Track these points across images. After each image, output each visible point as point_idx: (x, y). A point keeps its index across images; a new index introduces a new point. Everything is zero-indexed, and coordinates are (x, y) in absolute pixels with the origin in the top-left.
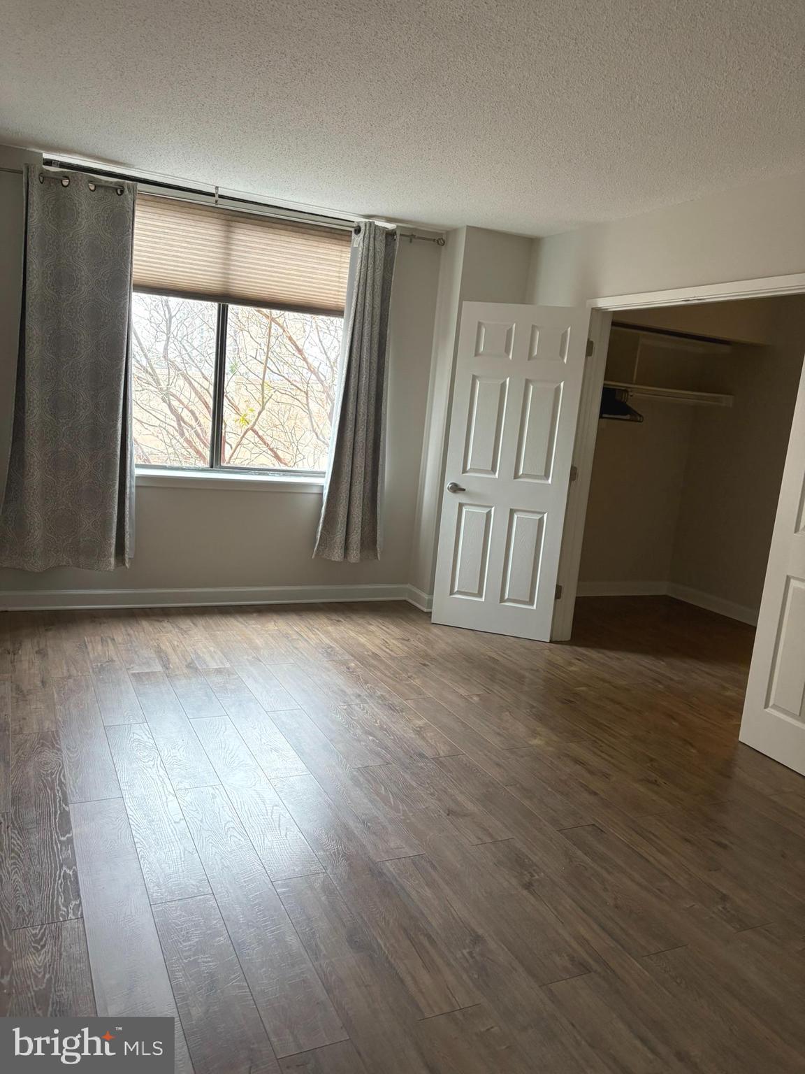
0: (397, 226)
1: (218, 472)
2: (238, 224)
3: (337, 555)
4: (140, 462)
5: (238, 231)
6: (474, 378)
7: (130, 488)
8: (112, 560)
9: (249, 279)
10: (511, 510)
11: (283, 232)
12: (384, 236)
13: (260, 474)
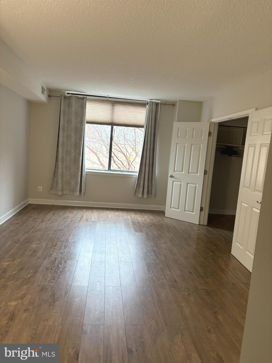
0: (161, 101)
1: (110, 171)
2: (115, 104)
3: (140, 195)
4: (87, 168)
5: (115, 106)
6: (177, 144)
7: (84, 174)
8: (78, 193)
9: (118, 119)
10: (187, 183)
11: (128, 106)
12: (155, 105)
13: (121, 172)
